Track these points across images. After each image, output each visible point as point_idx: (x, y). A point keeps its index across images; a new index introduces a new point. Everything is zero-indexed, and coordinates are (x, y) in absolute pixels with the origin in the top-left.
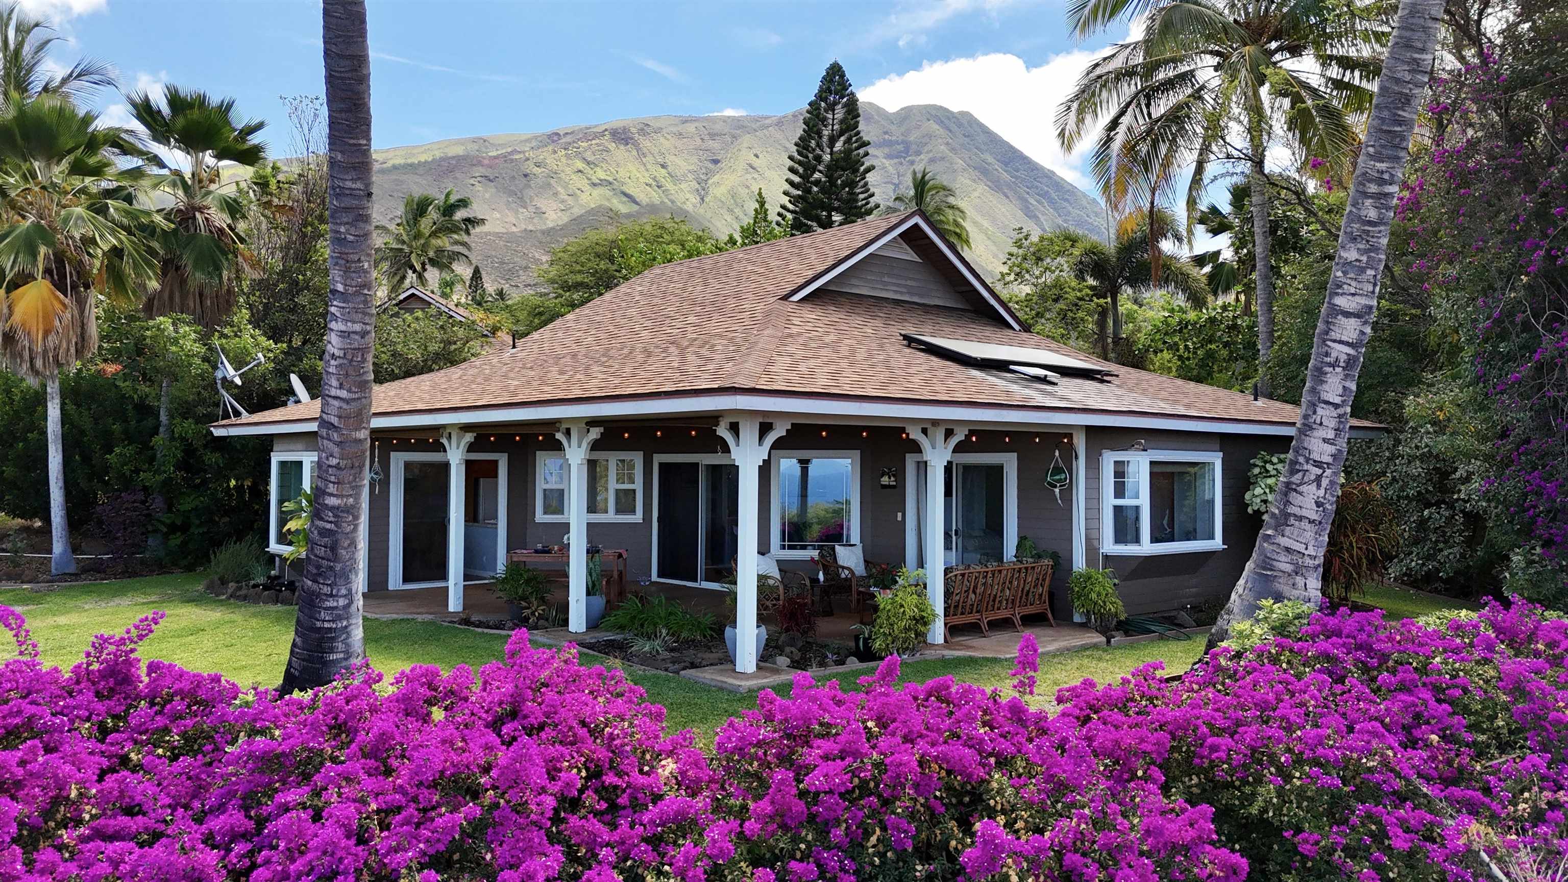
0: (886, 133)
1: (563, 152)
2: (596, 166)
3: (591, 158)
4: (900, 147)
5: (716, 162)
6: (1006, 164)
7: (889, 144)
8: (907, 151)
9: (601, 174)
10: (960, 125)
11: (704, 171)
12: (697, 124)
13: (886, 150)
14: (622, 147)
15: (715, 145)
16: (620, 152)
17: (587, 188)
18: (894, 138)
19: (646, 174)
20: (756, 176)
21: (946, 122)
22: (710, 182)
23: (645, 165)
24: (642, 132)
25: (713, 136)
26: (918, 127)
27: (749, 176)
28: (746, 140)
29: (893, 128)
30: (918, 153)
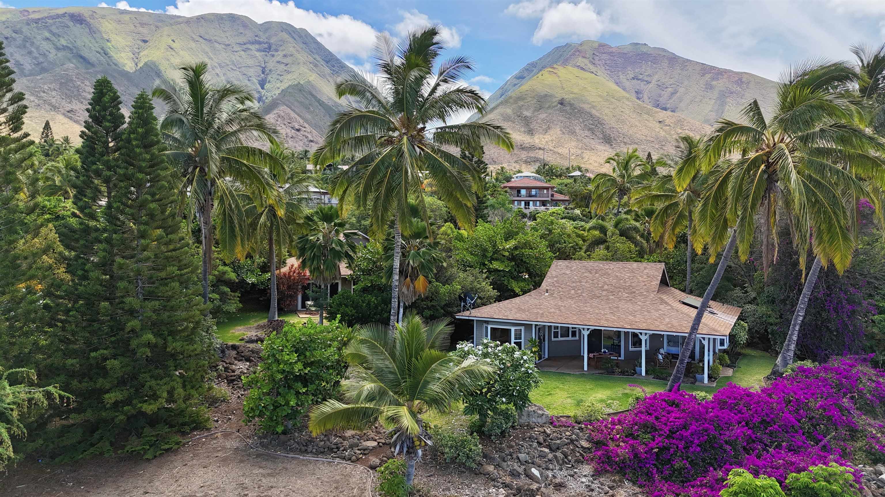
0: (256, 36)
1: (35, 25)
2: (59, 36)
3: (55, 30)
4: (266, 46)
5: (145, 41)
6: (327, 62)
7: (260, 43)
8: (270, 48)
9: (63, 42)
10: (300, 37)
11: (137, 46)
12: (130, 16)
13: (257, 46)
14: (78, 25)
15: (144, 31)
16: (77, 29)
17: (54, 52)
18: (261, 40)
19: (96, 45)
20: (173, 53)
21: (292, 33)
22: (142, 54)
23: (95, 39)
24: (92, 17)
25: (142, 25)
26: (276, 35)
27: (168, 53)
28: (166, 30)
29: (261, 33)
30: (277, 50)
